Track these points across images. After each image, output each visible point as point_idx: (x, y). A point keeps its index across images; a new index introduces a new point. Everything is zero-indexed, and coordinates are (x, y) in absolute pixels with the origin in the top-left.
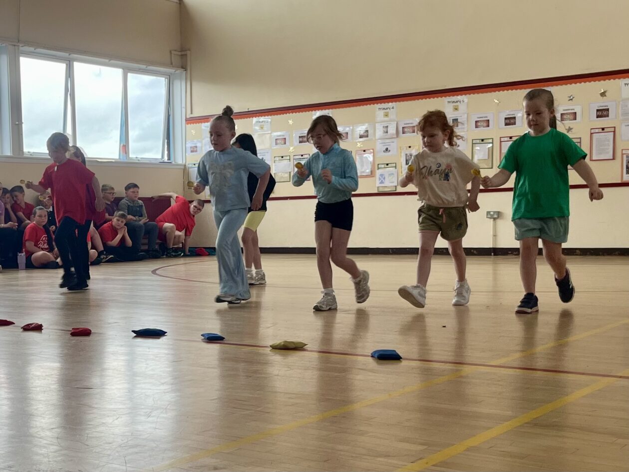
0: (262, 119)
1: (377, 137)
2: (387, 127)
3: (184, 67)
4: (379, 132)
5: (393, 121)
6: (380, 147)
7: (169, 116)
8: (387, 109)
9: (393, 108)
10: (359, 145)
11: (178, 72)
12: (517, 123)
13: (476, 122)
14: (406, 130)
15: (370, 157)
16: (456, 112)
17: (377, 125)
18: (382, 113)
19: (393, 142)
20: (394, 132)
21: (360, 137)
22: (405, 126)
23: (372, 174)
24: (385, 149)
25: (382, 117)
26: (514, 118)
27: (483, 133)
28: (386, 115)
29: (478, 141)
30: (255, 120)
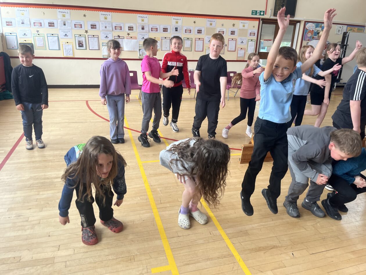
8: (143, 17)
9: (146, 17)
12: (202, 33)
13: (186, 30)
14: (153, 29)
16: (177, 24)
19: (146, 35)
22: (153, 27)
24: (142, 38)
25: (141, 21)
26: (201, 30)
27: (188, 35)
29: (186, 39)
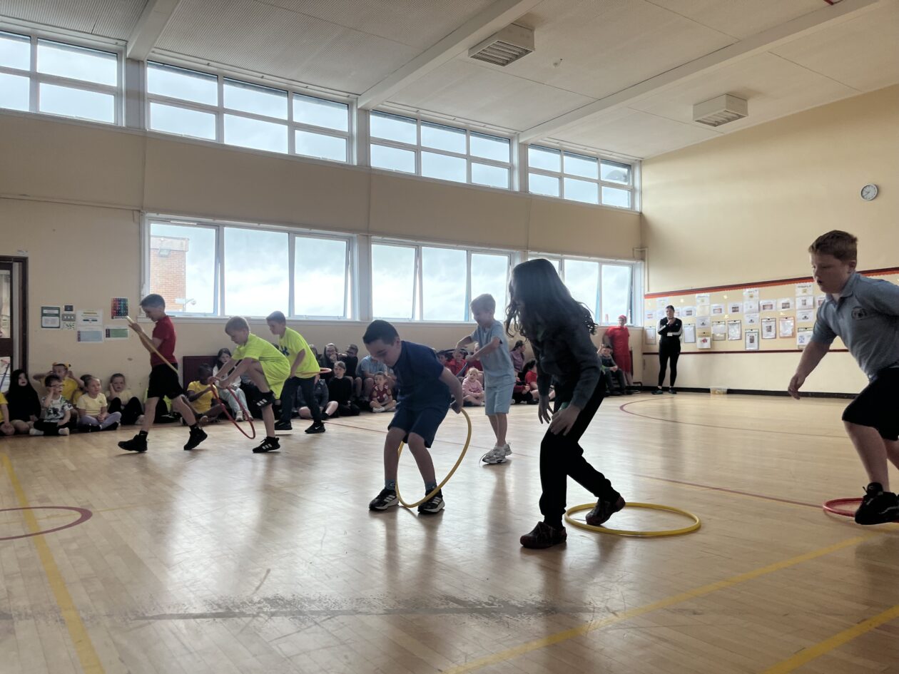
0: (703, 294)
1: (797, 308)
2: (805, 300)
3: (643, 259)
4: (799, 304)
5: (811, 296)
6: (799, 315)
7: (631, 293)
8: (806, 286)
9: (811, 286)
10: (782, 314)
11: (639, 262)
15: (790, 323)
17: (797, 299)
18: (801, 289)
19: (811, 311)
20: (812, 304)
21: (783, 308)
23: (793, 335)
24: (803, 317)
25: (801, 293)
28: (805, 291)
30: (697, 295)
